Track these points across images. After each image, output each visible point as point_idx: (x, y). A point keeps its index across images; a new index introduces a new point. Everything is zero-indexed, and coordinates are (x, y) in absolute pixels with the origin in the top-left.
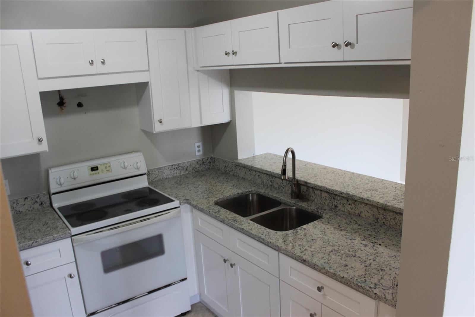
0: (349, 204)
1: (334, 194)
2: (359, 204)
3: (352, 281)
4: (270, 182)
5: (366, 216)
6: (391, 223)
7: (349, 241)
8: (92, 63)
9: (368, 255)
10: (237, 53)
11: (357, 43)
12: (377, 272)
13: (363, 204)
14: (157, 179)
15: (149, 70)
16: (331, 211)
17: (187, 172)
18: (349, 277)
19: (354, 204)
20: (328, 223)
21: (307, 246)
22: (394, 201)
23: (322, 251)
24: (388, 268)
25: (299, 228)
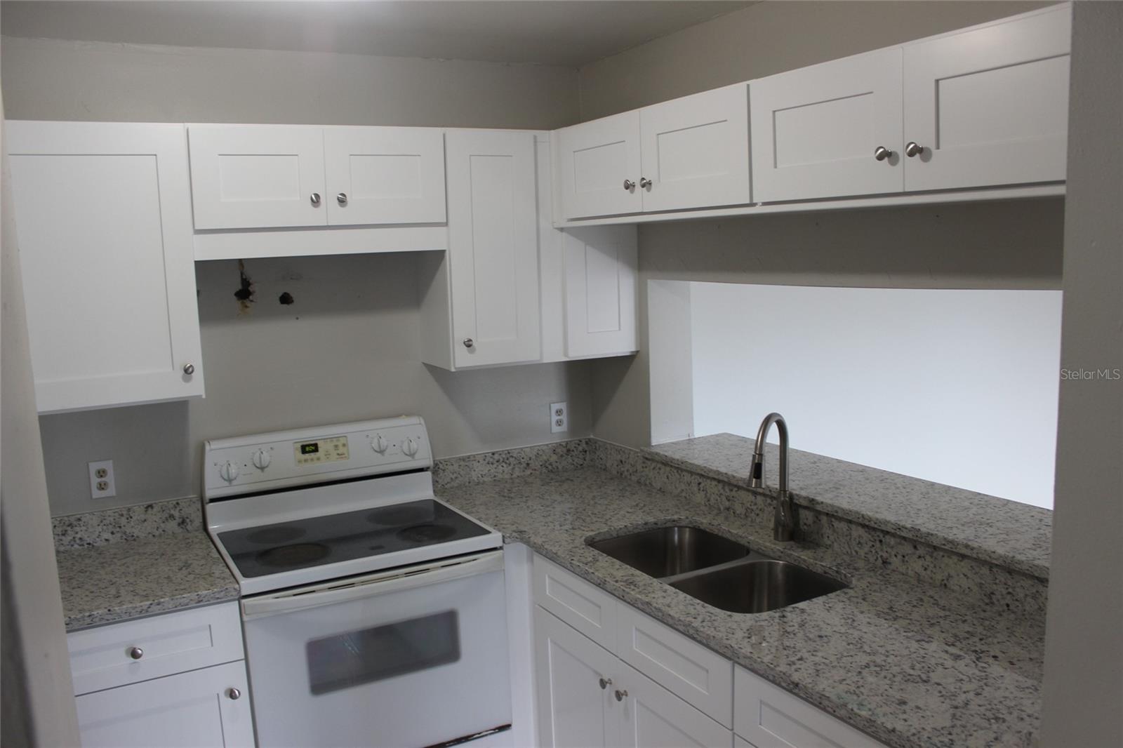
0: (920, 557)
1: (882, 531)
2: (943, 556)
3: (916, 740)
4: (724, 498)
5: (960, 586)
6: (1027, 608)
7: (914, 645)
8: (316, 201)
9: (962, 680)
10: (653, 185)
11: (938, 148)
12: (985, 724)
13: (954, 557)
14: (455, 484)
15: (446, 224)
16: (872, 574)
17: (528, 472)
18: (909, 731)
19: (932, 557)
20: (864, 599)
21: (804, 650)
22: (1035, 550)
23: (841, 665)
24: (1015, 714)
25: (789, 608)
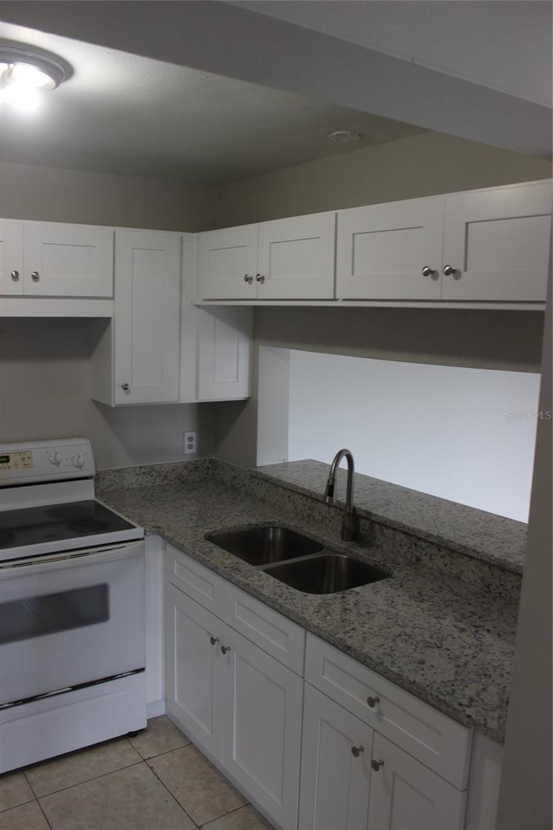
0: (442, 557)
1: (417, 537)
2: (458, 557)
3: (429, 690)
4: (307, 508)
5: (469, 579)
6: (513, 596)
7: (434, 621)
8: (16, 277)
9: (464, 647)
10: (265, 279)
11: (466, 270)
12: (477, 678)
13: (465, 558)
14: (111, 489)
15: (113, 298)
16: (408, 567)
17: (166, 482)
18: (424, 683)
19: (450, 556)
20: (401, 586)
21: (356, 623)
22: (520, 555)
23: (382, 634)
24: (498, 671)
25: (348, 592)
